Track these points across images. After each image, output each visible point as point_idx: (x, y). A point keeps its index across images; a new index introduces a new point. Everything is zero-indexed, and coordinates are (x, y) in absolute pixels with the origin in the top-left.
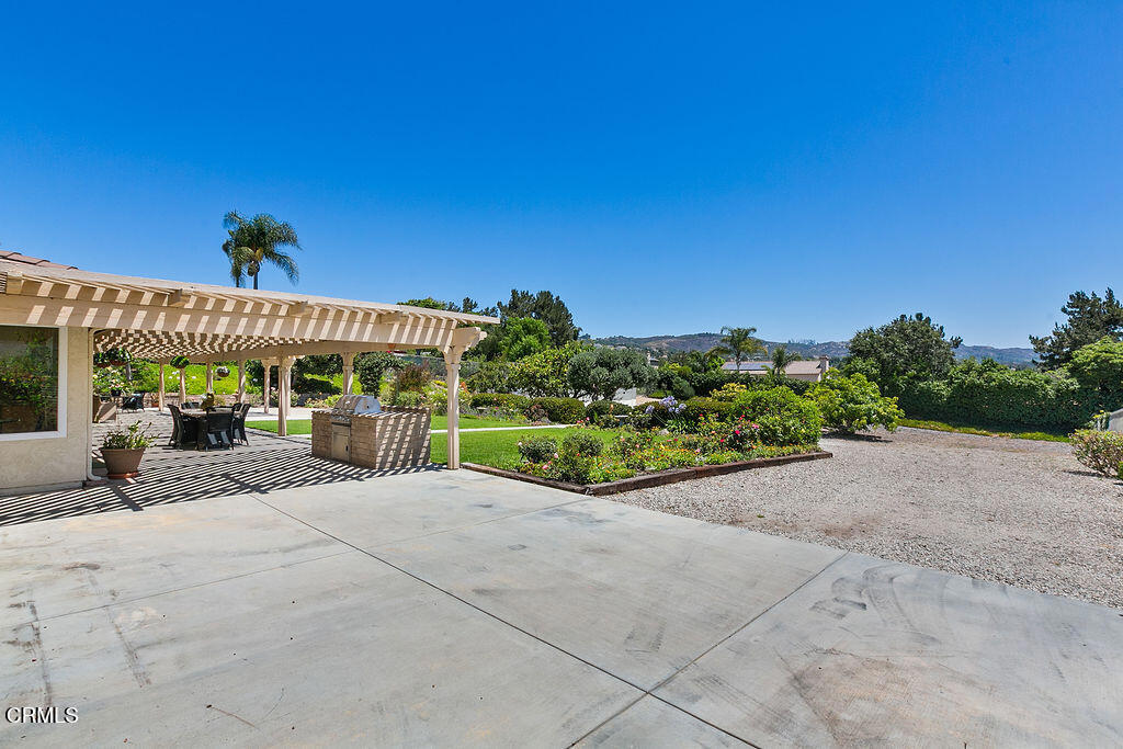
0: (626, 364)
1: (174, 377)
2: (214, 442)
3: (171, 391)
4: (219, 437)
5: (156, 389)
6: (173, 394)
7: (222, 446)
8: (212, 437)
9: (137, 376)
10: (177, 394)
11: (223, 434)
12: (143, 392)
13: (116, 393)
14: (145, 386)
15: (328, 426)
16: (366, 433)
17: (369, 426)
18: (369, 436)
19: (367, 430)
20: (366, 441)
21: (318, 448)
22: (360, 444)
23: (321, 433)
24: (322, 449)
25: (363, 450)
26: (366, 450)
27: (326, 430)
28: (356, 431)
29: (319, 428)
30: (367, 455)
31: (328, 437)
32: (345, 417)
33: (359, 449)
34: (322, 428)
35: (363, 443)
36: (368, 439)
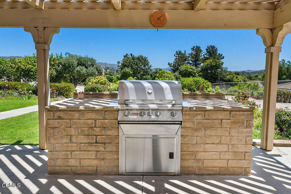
15: (104, 128)
16: (225, 131)
17: (233, 121)
18: (232, 134)
19: (228, 126)
20: (222, 141)
21: (72, 162)
22: (206, 146)
23: (83, 139)
24: (86, 163)
25: (215, 153)
26: (223, 153)
27: (98, 133)
28: (196, 130)
29: (73, 132)
30: (227, 158)
31: (105, 143)
32: (162, 111)
33: (202, 153)
34: (84, 131)
35: (214, 144)
36: (228, 138)
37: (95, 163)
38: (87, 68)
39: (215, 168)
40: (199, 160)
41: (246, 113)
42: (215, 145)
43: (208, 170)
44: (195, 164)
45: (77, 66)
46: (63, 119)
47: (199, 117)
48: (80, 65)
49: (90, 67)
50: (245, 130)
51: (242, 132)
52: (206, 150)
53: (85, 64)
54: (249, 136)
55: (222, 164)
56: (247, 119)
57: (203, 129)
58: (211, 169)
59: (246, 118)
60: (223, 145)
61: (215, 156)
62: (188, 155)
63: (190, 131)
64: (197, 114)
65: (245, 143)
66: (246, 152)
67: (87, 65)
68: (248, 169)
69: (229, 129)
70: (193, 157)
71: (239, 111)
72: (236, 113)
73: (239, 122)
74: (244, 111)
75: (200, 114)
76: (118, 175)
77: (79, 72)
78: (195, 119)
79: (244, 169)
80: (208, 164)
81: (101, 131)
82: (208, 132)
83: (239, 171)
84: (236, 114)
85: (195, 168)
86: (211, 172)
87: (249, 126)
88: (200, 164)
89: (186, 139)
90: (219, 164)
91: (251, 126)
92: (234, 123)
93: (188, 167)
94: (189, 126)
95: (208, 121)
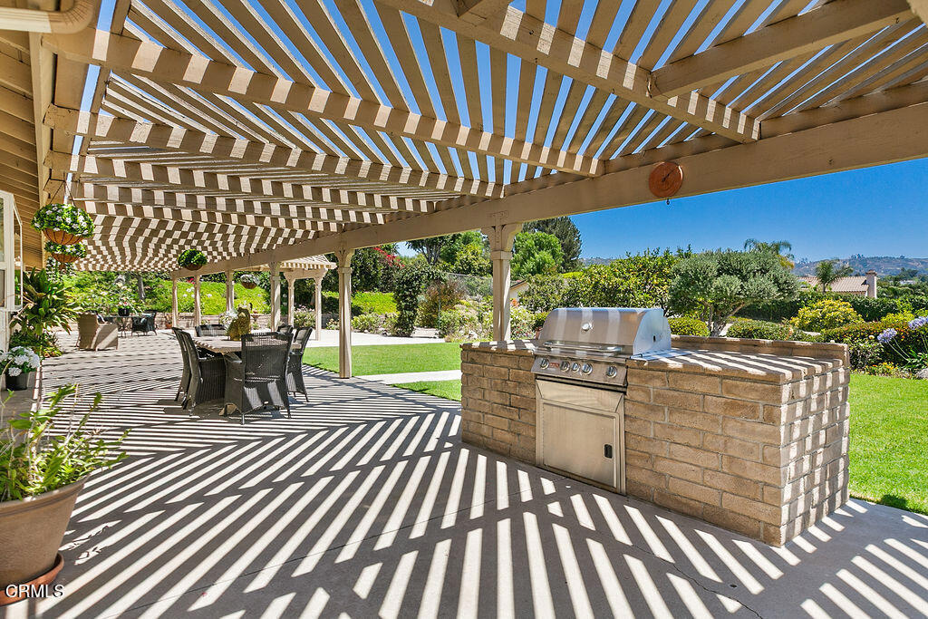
0: (764, 271)
1: (189, 294)
2: (256, 402)
3: (185, 310)
4: (264, 395)
5: (169, 308)
6: (188, 314)
7: (269, 409)
8: (252, 394)
9: (151, 294)
10: (191, 314)
11: (272, 387)
12: (155, 311)
13: (124, 312)
14: (159, 305)
15: (520, 383)
16: (713, 421)
17: (729, 401)
18: (729, 432)
19: (718, 411)
20: (706, 444)
21: (485, 430)
22: (674, 447)
23: (495, 397)
24: (499, 435)
25: (694, 468)
26: (710, 472)
27: (512, 391)
28: (653, 409)
29: (485, 384)
30: (719, 486)
31: (519, 408)
32: (597, 365)
33: (666, 462)
34: (496, 384)
35: (690, 447)
36: (721, 440)
37: (508, 437)
38: (744, 278)
39: (693, 502)
40: (661, 475)
41: (759, 385)
42: (691, 450)
43: (679, 502)
44: (653, 482)
45: (718, 276)
46: (476, 363)
47: (658, 383)
48: (728, 272)
49: (754, 276)
50: (760, 428)
51: (753, 432)
52: (673, 457)
53: (739, 270)
54: (771, 445)
55: (710, 497)
56: (765, 403)
57: (666, 410)
58: (684, 500)
59: (761, 399)
60: (709, 454)
61: (693, 474)
62: (640, 457)
63: (642, 409)
64: (654, 377)
65: (761, 460)
66: (766, 484)
67: (744, 273)
68: (772, 529)
69: (720, 418)
70: (649, 466)
71: (743, 379)
72: (734, 382)
73: (744, 407)
74: (755, 381)
75: (658, 377)
76: (534, 465)
77: (722, 291)
78: (650, 385)
79: (762, 525)
80: (677, 487)
81: (516, 386)
82: (677, 418)
83: (750, 524)
84: (737, 386)
85: (653, 489)
86: (686, 510)
87: (772, 419)
88: (663, 485)
89: (635, 425)
90: (701, 494)
91: (776, 419)
92: (733, 406)
93: (641, 484)
94: (639, 399)
95: (676, 394)
